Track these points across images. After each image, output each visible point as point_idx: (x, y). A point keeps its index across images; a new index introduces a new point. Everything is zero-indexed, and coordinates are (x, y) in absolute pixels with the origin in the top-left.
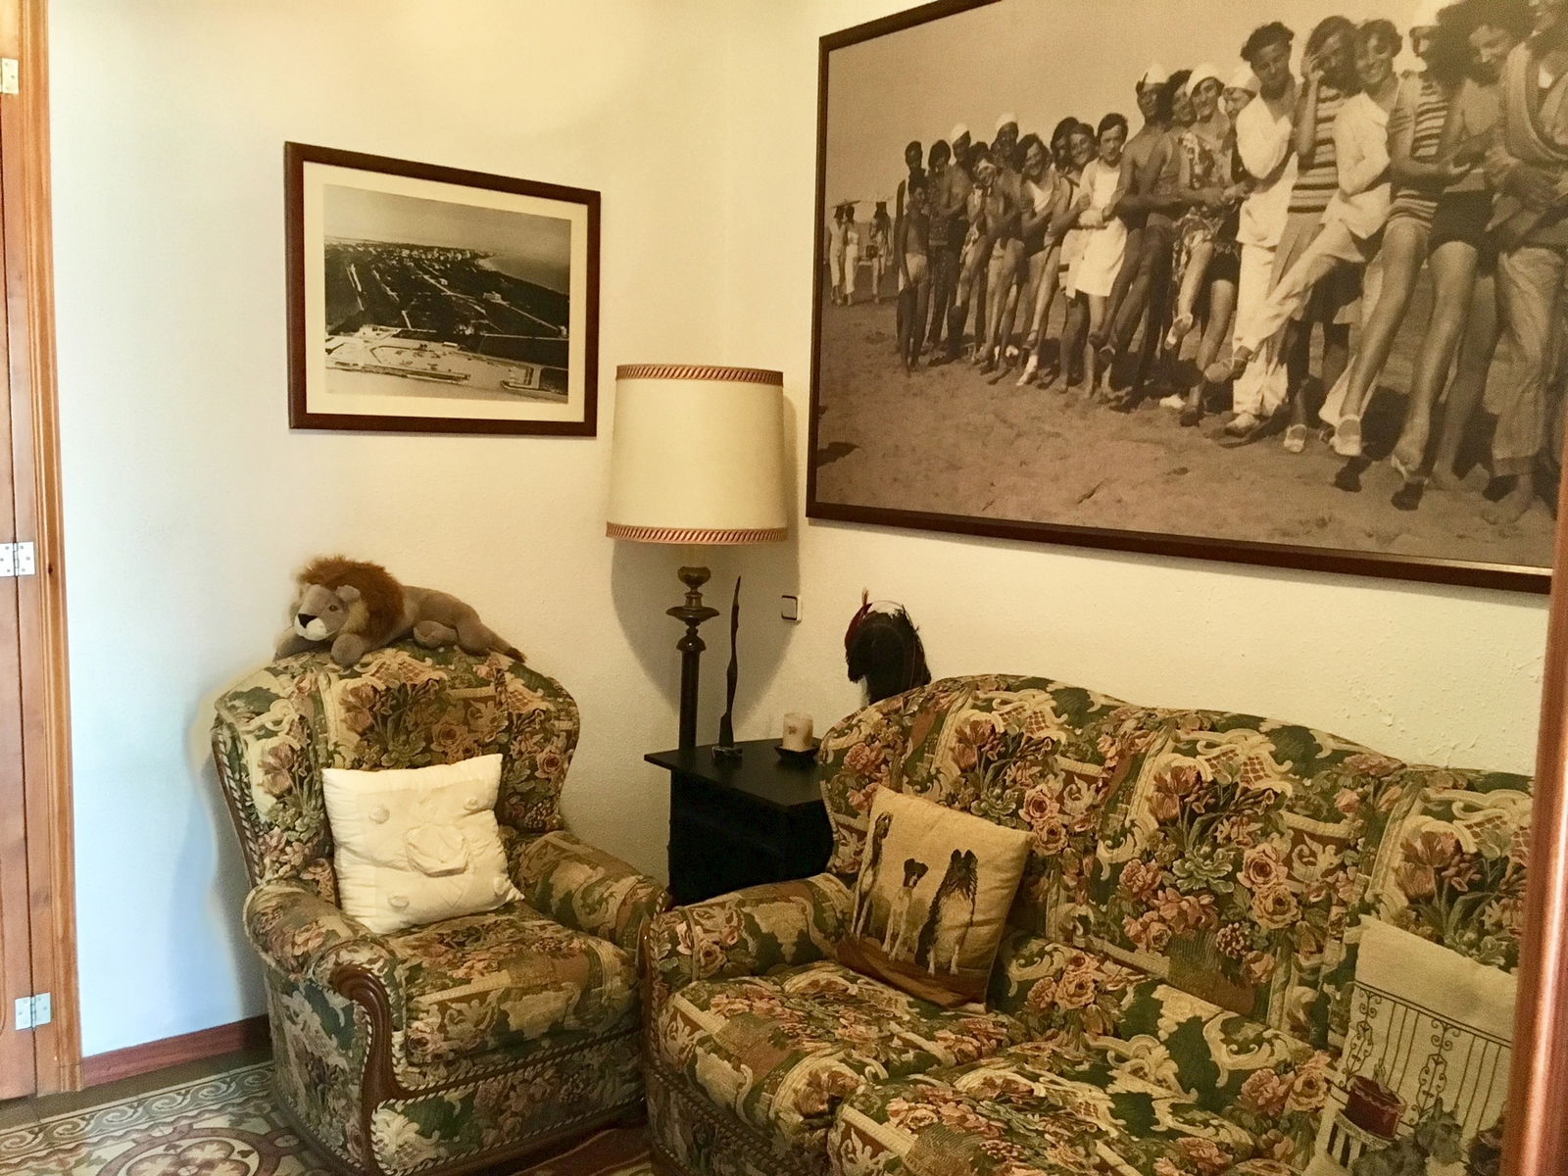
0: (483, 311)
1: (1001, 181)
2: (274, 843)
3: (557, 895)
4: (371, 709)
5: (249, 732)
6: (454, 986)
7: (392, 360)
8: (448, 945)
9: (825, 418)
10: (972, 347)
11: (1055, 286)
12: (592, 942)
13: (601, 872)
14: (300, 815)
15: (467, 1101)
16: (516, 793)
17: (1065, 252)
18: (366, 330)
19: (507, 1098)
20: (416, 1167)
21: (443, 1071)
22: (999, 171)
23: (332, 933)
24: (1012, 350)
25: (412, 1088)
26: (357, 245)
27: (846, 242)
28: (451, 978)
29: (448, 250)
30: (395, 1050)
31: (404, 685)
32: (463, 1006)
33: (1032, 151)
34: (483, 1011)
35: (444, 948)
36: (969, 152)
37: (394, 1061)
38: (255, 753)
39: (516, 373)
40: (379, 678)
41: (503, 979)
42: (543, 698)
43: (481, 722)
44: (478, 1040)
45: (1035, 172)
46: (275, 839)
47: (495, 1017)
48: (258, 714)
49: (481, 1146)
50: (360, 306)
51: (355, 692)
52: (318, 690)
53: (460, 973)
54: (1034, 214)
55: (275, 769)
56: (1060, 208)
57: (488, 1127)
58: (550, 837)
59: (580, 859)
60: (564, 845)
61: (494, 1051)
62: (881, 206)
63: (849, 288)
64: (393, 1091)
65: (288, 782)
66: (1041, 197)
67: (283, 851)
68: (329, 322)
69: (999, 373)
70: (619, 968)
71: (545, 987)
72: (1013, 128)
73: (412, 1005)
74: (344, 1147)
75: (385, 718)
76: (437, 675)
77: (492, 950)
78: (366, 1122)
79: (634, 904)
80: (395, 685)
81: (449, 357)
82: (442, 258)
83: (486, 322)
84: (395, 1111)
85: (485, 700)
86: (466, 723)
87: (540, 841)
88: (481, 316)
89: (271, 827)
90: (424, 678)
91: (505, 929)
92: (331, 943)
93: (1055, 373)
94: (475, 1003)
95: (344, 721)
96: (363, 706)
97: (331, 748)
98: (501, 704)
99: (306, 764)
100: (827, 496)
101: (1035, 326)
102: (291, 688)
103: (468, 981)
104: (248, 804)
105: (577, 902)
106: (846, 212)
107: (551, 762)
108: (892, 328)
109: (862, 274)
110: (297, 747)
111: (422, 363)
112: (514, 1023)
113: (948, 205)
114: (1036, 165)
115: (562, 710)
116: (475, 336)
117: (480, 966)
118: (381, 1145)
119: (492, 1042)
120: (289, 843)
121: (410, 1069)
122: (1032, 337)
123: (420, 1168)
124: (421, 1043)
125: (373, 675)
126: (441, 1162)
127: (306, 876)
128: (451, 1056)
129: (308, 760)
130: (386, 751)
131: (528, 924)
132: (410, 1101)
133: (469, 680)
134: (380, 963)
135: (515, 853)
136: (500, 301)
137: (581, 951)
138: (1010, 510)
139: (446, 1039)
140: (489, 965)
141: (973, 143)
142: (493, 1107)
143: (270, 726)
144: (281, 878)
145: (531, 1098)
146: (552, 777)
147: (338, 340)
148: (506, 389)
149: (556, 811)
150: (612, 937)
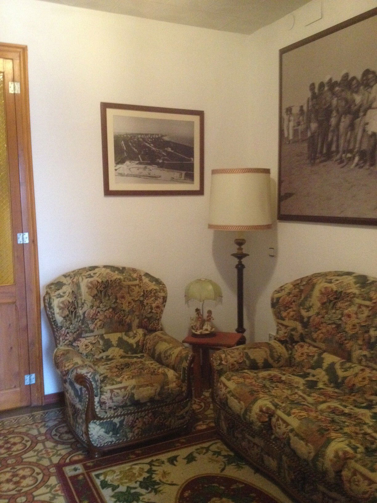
0: (165, 154)
1: (343, 93)
2: (63, 333)
3: (157, 353)
4: (96, 288)
5: (55, 296)
6: (116, 384)
7: (136, 172)
8: (118, 369)
9: (283, 184)
10: (334, 155)
11: (364, 131)
12: (166, 370)
13: (171, 345)
14: (72, 324)
15: (121, 422)
16: (146, 317)
17: (367, 118)
18: (128, 163)
19: (135, 422)
20: (105, 444)
21: (112, 412)
22: (343, 91)
23: (77, 363)
24: (349, 155)
25: (102, 417)
26: (124, 135)
27: (289, 121)
28: (116, 381)
29: (153, 134)
30: (96, 403)
31: (108, 280)
32: (118, 391)
33: (354, 82)
34: (126, 393)
35: (117, 370)
36: (332, 85)
37: (96, 407)
38: (56, 303)
39: (176, 174)
40: (99, 278)
41: (133, 382)
42: (155, 285)
43: (134, 293)
44: (124, 403)
45: (356, 90)
46: (63, 332)
47: (130, 395)
48: (58, 290)
49: (127, 438)
50: (125, 154)
51: (91, 283)
52: (79, 282)
53: (119, 380)
54: (355, 105)
55: (63, 308)
56: (365, 102)
57: (129, 432)
58: (157, 333)
59: (165, 341)
60: (161, 335)
61: (130, 406)
62: (302, 107)
63: (291, 137)
64: (95, 417)
65: (67, 313)
66: (358, 98)
67: (66, 336)
68: (115, 160)
69: (344, 164)
70: (175, 380)
71: (147, 385)
72: (347, 75)
73: (102, 390)
74: (82, 435)
75: (101, 291)
76: (119, 277)
77: (132, 371)
78: (87, 427)
79: (181, 357)
80: (105, 280)
81: (154, 170)
82: (151, 137)
83: (166, 158)
84: (96, 424)
85: (135, 285)
86: (129, 293)
87: (154, 334)
88: (164, 156)
89: (62, 327)
90: (115, 278)
91: (138, 364)
92: (76, 366)
93: (365, 162)
94: (123, 390)
95: (87, 292)
96: (94, 287)
97: (83, 301)
98: (141, 287)
99: (73, 307)
100: (284, 212)
101: (357, 146)
102: (70, 281)
103: (121, 382)
104: (54, 320)
105: (163, 356)
106: (289, 110)
107: (158, 307)
108: (306, 151)
109: (296, 132)
110: (71, 301)
111: (146, 172)
112: (136, 397)
113: (325, 105)
114: (356, 87)
115: (161, 289)
116: (163, 163)
117: (126, 377)
118: (92, 436)
119: (129, 404)
120: (68, 333)
121: (101, 410)
122: (356, 150)
123: (106, 444)
124: (104, 403)
125: (97, 277)
126: (113, 443)
127: (74, 344)
128: (115, 407)
129: (74, 305)
130: (101, 302)
131: (147, 362)
132: (101, 421)
133: (130, 279)
134: (90, 374)
135: (146, 338)
136: (171, 151)
137: (162, 373)
138: (349, 214)
139: (113, 402)
140: (129, 377)
141: (333, 81)
142: (131, 425)
143: (61, 294)
144: (65, 345)
145: (144, 423)
146: (158, 312)
147: (119, 166)
148: (173, 180)
149: (160, 324)
150: (174, 368)
